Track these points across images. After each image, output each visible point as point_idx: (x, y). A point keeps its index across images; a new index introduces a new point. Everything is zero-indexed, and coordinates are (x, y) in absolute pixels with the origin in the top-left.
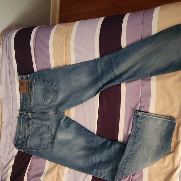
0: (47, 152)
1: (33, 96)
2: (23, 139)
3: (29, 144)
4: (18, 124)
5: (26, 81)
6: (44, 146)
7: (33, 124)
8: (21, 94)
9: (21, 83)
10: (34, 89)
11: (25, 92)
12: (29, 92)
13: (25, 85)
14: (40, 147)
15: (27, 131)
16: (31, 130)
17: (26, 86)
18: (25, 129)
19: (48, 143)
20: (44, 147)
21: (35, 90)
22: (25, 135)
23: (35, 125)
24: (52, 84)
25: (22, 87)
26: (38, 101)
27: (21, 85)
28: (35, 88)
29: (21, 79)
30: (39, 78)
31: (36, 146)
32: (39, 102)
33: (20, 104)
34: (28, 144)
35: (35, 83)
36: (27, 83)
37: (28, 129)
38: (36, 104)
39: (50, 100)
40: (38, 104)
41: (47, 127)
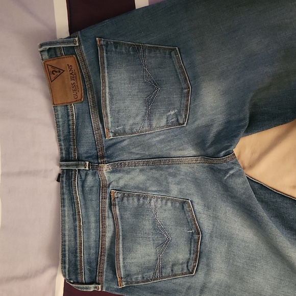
0: (189, 284)
1: (108, 108)
2: (93, 251)
3: (124, 266)
4: (63, 206)
5: (70, 61)
6: (175, 268)
7: (125, 199)
8: (59, 108)
9: (51, 70)
10: (110, 83)
11: (71, 98)
12: (90, 97)
13: (67, 74)
14: (161, 272)
15: (109, 222)
16: (122, 218)
17: (72, 79)
18: (101, 220)
19: (187, 256)
20: (177, 269)
21: (114, 86)
22: (101, 236)
23: (131, 201)
24: (171, 57)
25: (57, 83)
26: (131, 122)
27: (53, 76)
28: (109, 78)
29: (51, 57)
30: (116, 45)
31: (149, 269)
32: (134, 124)
33: (60, 140)
34: (121, 265)
35: (108, 61)
36: (75, 68)
37: (110, 215)
38: (124, 133)
39: (172, 113)
40: (131, 129)
41: (178, 204)
